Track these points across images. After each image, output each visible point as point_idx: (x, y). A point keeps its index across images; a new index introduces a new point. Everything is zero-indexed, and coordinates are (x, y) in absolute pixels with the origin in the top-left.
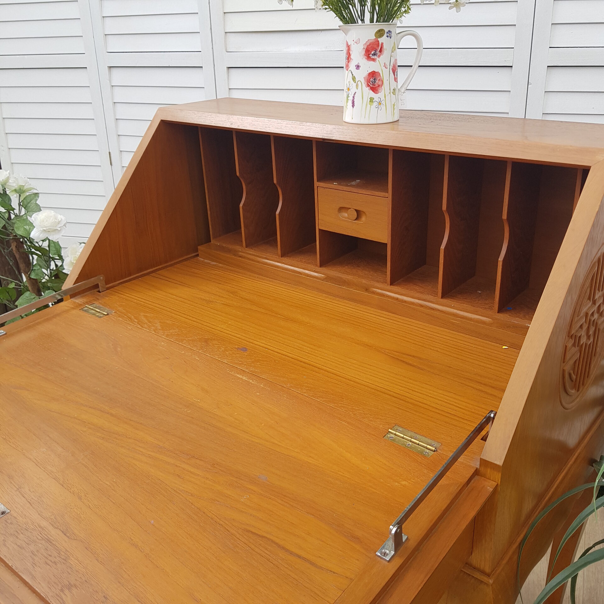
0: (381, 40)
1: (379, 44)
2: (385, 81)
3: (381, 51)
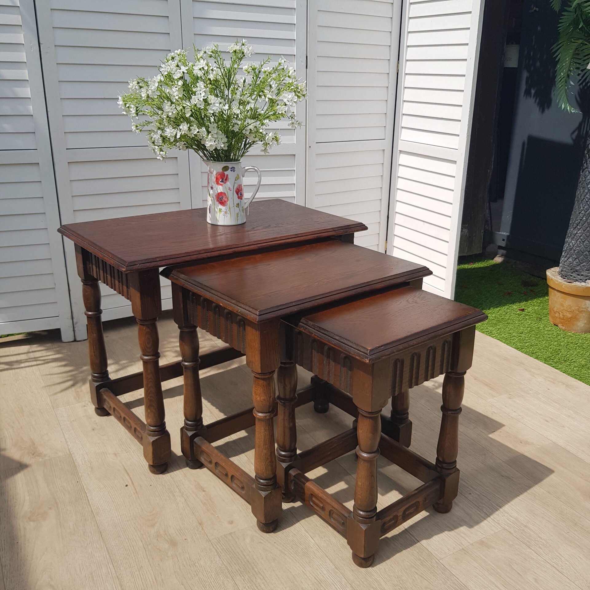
0: (226, 173)
1: (225, 175)
2: (229, 199)
3: (226, 180)
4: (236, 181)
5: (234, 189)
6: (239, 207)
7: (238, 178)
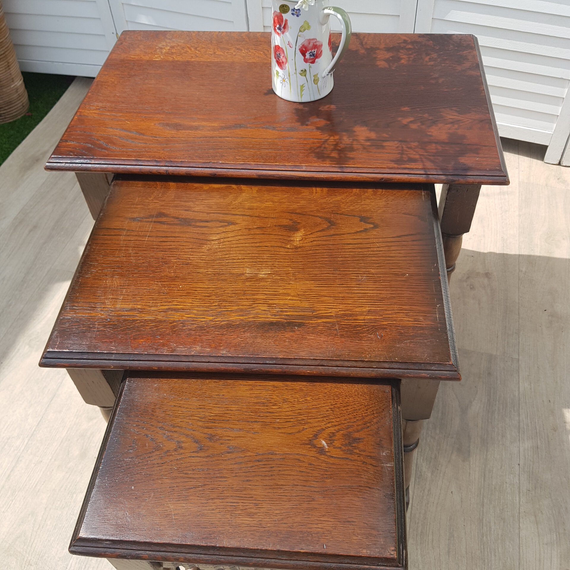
0: (285, 16)
1: (283, 19)
3: (284, 27)
4: (300, 33)
5: (296, 45)
6: (305, 76)
7: (306, 28)
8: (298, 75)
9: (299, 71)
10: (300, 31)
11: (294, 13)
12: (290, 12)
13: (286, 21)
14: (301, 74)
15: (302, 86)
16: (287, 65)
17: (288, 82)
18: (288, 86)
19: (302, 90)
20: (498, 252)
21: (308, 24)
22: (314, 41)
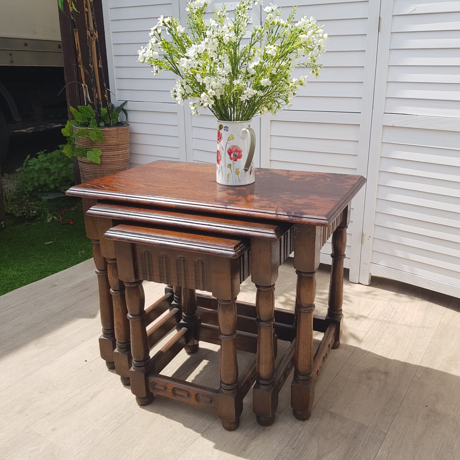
0: (221, 131)
2: (222, 158)
3: (220, 138)
4: (228, 141)
5: (226, 149)
6: (230, 168)
7: (232, 138)
8: (227, 167)
9: (227, 165)
10: (228, 140)
11: (225, 129)
12: (223, 129)
13: (221, 134)
14: (228, 167)
15: (229, 175)
16: (221, 161)
17: (221, 172)
18: (221, 174)
19: (228, 177)
20: (402, 361)
21: (233, 136)
22: (237, 147)
